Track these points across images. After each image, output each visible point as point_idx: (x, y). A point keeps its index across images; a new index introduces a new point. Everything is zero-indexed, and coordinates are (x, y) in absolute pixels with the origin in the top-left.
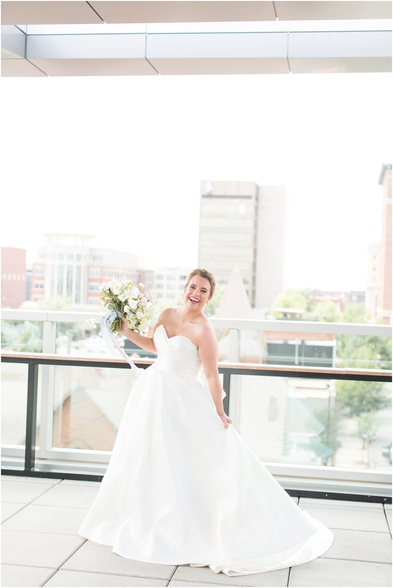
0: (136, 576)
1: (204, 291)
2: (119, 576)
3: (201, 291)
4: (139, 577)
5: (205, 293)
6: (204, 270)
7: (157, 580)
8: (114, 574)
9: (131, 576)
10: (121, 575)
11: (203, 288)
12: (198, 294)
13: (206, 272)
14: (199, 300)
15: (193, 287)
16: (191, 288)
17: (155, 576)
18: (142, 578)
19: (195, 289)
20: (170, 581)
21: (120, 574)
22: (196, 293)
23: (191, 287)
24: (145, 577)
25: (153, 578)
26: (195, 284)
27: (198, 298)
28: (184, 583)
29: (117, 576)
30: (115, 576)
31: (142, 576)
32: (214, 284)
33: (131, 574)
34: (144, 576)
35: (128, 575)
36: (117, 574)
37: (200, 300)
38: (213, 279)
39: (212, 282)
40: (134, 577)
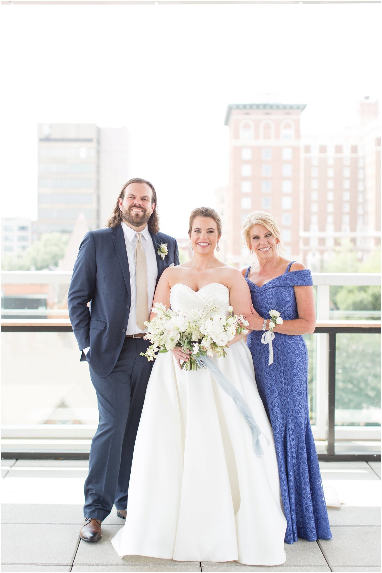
0: (34, 564)
1: (210, 231)
2: (15, 566)
3: (208, 232)
4: (37, 564)
5: (212, 233)
6: (204, 208)
7: (57, 566)
8: (8, 563)
9: (27, 565)
10: (16, 565)
11: (209, 229)
12: (206, 237)
13: (207, 210)
14: (208, 243)
15: (198, 231)
16: (196, 233)
17: (54, 562)
18: (40, 565)
19: (200, 232)
20: (72, 566)
21: (15, 563)
22: (204, 237)
23: (196, 231)
24: (44, 564)
25: (53, 565)
26: (199, 227)
27: (208, 241)
28: (89, 567)
29: (11, 566)
30: (10, 566)
31: (41, 563)
32: (219, 220)
33: (28, 562)
34: (42, 563)
35: (24, 563)
36: (11, 564)
37: (210, 243)
38: (217, 215)
39: (216, 219)
40: (31, 565)
